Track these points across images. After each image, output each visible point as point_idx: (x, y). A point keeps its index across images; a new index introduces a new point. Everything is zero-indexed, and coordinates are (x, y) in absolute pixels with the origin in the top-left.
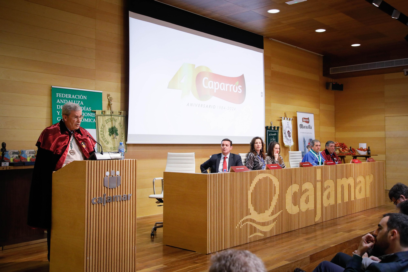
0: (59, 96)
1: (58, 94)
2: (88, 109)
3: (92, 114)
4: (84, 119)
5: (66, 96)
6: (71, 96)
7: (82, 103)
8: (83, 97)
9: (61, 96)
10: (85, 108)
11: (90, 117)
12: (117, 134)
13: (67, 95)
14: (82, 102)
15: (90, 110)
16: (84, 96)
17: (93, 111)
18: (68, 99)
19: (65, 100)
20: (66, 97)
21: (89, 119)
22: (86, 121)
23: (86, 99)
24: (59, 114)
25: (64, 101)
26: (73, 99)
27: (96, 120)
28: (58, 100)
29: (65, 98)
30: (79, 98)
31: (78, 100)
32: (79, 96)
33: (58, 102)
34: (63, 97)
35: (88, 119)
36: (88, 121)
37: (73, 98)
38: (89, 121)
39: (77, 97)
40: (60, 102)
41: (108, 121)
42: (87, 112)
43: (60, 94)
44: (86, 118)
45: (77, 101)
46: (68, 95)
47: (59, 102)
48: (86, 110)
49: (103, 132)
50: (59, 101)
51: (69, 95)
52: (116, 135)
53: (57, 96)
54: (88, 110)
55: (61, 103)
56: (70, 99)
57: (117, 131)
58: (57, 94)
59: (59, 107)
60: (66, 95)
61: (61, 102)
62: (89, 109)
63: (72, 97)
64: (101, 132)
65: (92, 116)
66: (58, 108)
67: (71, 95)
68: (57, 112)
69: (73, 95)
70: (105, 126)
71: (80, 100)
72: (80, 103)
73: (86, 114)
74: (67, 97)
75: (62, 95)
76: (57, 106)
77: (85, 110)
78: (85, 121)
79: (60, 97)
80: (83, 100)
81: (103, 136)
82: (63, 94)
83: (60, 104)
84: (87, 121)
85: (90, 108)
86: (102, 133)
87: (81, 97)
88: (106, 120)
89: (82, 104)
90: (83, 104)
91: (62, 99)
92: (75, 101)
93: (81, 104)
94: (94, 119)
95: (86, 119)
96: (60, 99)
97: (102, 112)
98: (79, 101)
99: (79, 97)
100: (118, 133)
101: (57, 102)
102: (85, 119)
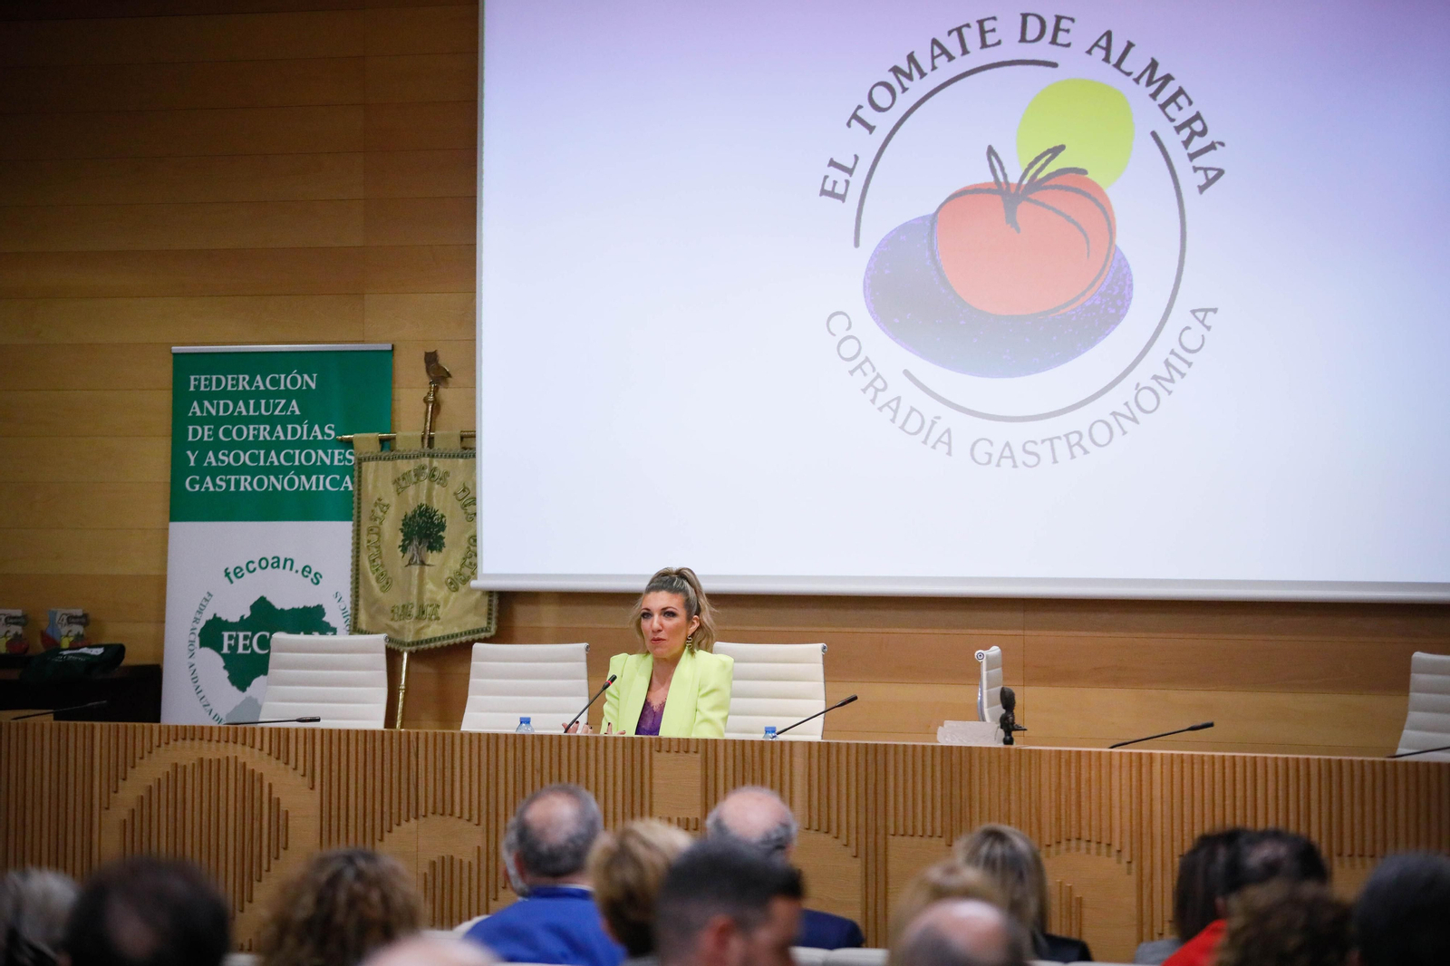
0: (197, 387)
1: (195, 380)
2: (319, 434)
3: (340, 454)
4: (300, 479)
5: (228, 382)
6: (250, 383)
7: (296, 409)
8: (302, 378)
9: (206, 386)
10: (305, 427)
11: (324, 469)
12: (435, 544)
13: (233, 379)
14: (294, 402)
15: (329, 435)
16: (306, 376)
17: (342, 440)
18: (236, 396)
19: (222, 402)
20: (229, 388)
21: (322, 477)
22: (307, 487)
23: (313, 386)
24: (192, 464)
25: (218, 404)
26: (258, 395)
27: (356, 479)
28: (195, 404)
29: (225, 394)
30: (282, 387)
31: (278, 394)
32: (283, 376)
33: (194, 413)
34: (214, 389)
35: (314, 478)
36: (314, 488)
37: (258, 387)
38: (318, 486)
39: (275, 382)
40: (202, 412)
41: (403, 484)
42: (315, 444)
43: (203, 377)
44: (308, 471)
45: (272, 401)
46: (238, 379)
47: (199, 414)
48: (311, 438)
49: (378, 534)
50: (197, 410)
51: (241, 377)
52: (431, 548)
53: (192, 389)
54: (320, 438)
55: (205, 414)
56: (245, 396)
57: (442, 527)
58: (192, 378)
59: (195, 433)
60: (230, 377)
61: (208, 411)
62: (323, 433)
63: (251, 386)
64: (368, 534)
65: (336, 463)
66: (190, 439)
67: (247, 378)
68: (189, 453)
69: (258, 378)
70: (388, 506)
71: (288, 395)
72: (286, 407)
73: (308, 458)
74: (233, 386)
75: (211, 380)
76: (191, 428)
77: (305, 438)
78: (301, 489)
79: (202, 388)
80: (303, 396)
81: (375, 550)
82: (214, 377)
83: (201, 421)
84: (311, 487)
85: (330, 428)
86: (375, 537)
87: (294, 382)
88: (399, 479)
89: (293, 412)
90: (297, 412)
91: (211, 396)
92: (263, 402)
93: (289, 413)
94: (348, 478)
95: (309, 479)
96: (200, 396)
97: (382, 441)
98: (283, 402)
99: (285, 382)
100: (442, 538)
101: (190, 414)
102: (303, 478)
